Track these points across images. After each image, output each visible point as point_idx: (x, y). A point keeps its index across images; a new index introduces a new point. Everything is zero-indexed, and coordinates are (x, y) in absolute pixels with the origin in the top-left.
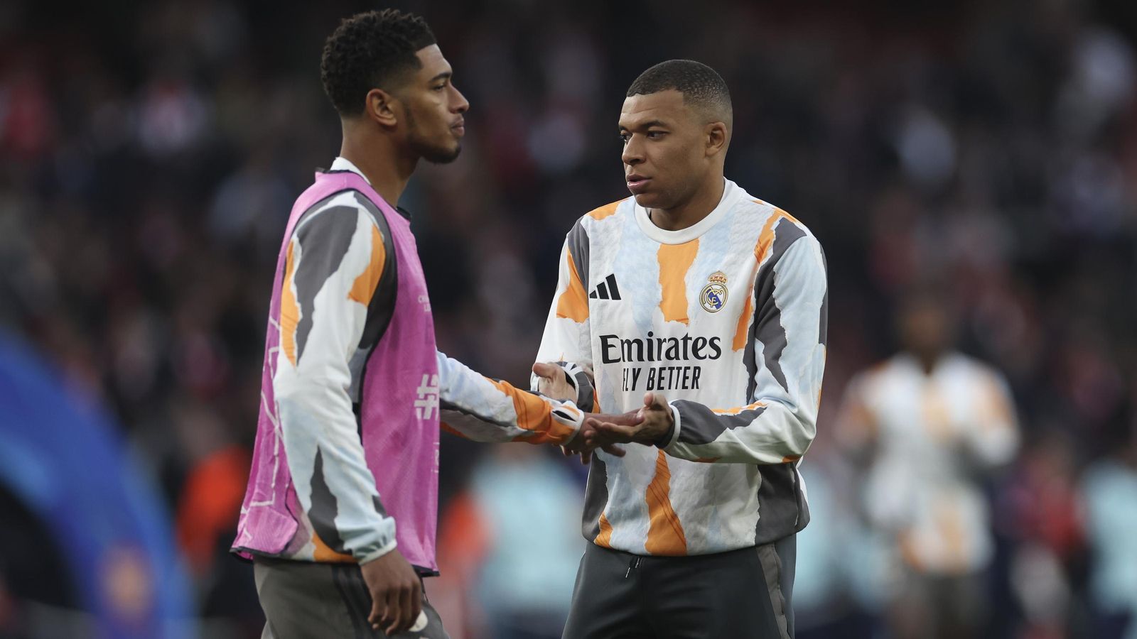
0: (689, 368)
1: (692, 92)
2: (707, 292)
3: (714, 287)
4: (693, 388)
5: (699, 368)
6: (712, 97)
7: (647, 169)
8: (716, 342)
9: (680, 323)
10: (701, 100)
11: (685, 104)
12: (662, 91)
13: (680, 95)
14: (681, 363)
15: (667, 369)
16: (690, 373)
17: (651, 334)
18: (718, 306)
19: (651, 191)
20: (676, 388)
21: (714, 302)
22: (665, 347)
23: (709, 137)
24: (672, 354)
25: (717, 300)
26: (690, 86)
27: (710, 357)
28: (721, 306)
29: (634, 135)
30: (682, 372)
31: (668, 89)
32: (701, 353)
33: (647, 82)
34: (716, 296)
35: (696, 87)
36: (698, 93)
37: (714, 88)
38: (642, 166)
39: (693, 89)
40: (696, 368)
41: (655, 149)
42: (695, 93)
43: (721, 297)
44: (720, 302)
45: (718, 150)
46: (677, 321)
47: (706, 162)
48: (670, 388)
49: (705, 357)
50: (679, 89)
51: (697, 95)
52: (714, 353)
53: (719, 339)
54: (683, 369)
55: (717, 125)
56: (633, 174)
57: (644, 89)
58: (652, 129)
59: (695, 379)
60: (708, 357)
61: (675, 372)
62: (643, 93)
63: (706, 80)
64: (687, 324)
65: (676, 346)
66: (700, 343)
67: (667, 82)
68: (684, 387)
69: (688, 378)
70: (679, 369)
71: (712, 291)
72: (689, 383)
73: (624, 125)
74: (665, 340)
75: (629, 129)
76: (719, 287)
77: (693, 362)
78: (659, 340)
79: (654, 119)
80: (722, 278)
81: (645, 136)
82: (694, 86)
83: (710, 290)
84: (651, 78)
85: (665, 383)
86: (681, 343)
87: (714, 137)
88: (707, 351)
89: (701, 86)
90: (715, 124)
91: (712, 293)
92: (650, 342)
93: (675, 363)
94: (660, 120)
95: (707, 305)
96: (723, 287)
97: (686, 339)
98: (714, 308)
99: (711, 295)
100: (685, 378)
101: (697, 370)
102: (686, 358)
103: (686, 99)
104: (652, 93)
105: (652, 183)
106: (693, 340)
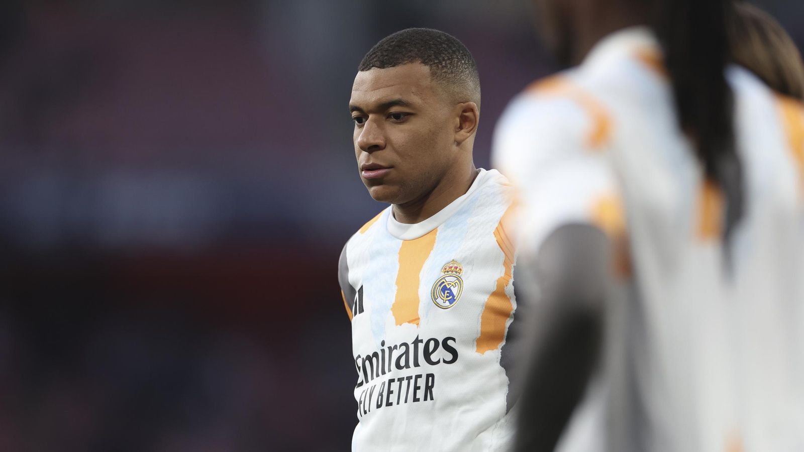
0: (420, 376)
1: (440, 66)
2: (440, 285)
3: (448, 279)
4: (425, 399)
5: (432, 375)
6: (462, 72)
7: (386, 156)
8: (450, 343)
9: (411, 324)
10: (450, 76)
11: (432, 80)
12: (405, 64)
13: (426, 69)
14: (412, 371)
15: (396, 380)
16: (422, 383)
17: (383, 344)
18: (451, 301)
19: (391, 182)
20: (406, 402)
21: (447, 297)
22: (396, 354)
23: (458, 120)
24: (402, 363)
25: (451, 294)
26: (437, 58)
27: (445, 361)
28: (455, 300)
29: (371, 116)
30: (412, 382)
31: (412, 62)
32: (434, 358)
33: (385, 54)
34: (450, 289)
35: (444, 60)
36: (446, 66)
37: (463, 62)
38: (379, 153)
39: (440, 63)
40: (428, 376)
41: (398, 134)
42: (443, 67)
43: (455, 291)
44: (454, 296)
45: (468, 134)
46: (409, 322)
47: (454, 148)
48: (398, 403)
49: (438, 362)
50: (425, 62)
51: (445, 70)
52: (449, 357)
53: (454, 340)
54: (414, 378)
55: (469, 105)
56: (371, 162)
57: (383, 62)
58: (394, 109)
59: (429, 388)
60: (442, 361)
61: (405, 383)
62: (382, 65)
63: (454, 52)
64: (418, 324)
65: (407, 352)
66: (432, 345)
67: (410, 54)
68: (416, 400)
69: (419, 388)
70: (409, 378)
71: (446, 283)
72: (420, 394)
73: (357, 105)
74: (395, 347)
75: (365, 109)
76: (453, 279)
77: (425, 368)
78: (390, 348)
79: (397, 97)
80: (456, 268)
81: (384, 118)
82: (441, 59)
83: (443, 282)
84: (390, 48)
85: (393, 398)
86: (412, 347)
87: (464, 120)
88: (440, 354)
89: (449, 59)
90: (467, 103)
91: (445, 285)
92: (383, 351)
93: (405, 373)
94: (405, 98)
95: (439, 301)
96: (458, 279)
97: (417, 342)
98: (447, 303)
99: (444, 289)
100: (417, 388)
101: (430, 378)
102: (416, 364)
103: (433, 74)
104: (393, 66)
105: (393, 173)
106: (425, 342)
